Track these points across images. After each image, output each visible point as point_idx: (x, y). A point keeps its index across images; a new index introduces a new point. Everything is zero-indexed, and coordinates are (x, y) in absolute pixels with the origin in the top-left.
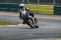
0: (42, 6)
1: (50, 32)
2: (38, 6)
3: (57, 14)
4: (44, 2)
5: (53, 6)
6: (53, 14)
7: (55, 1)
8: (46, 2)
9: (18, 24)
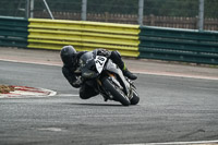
0: (95, 26)
1: (124, 119)
2: (85, 25)
3: (152, 55)
4: (103, 11)
5: (137, 26)
6: (136, 55)
7: (144, 10)
8: (110, 12)
9: (12, 88)
